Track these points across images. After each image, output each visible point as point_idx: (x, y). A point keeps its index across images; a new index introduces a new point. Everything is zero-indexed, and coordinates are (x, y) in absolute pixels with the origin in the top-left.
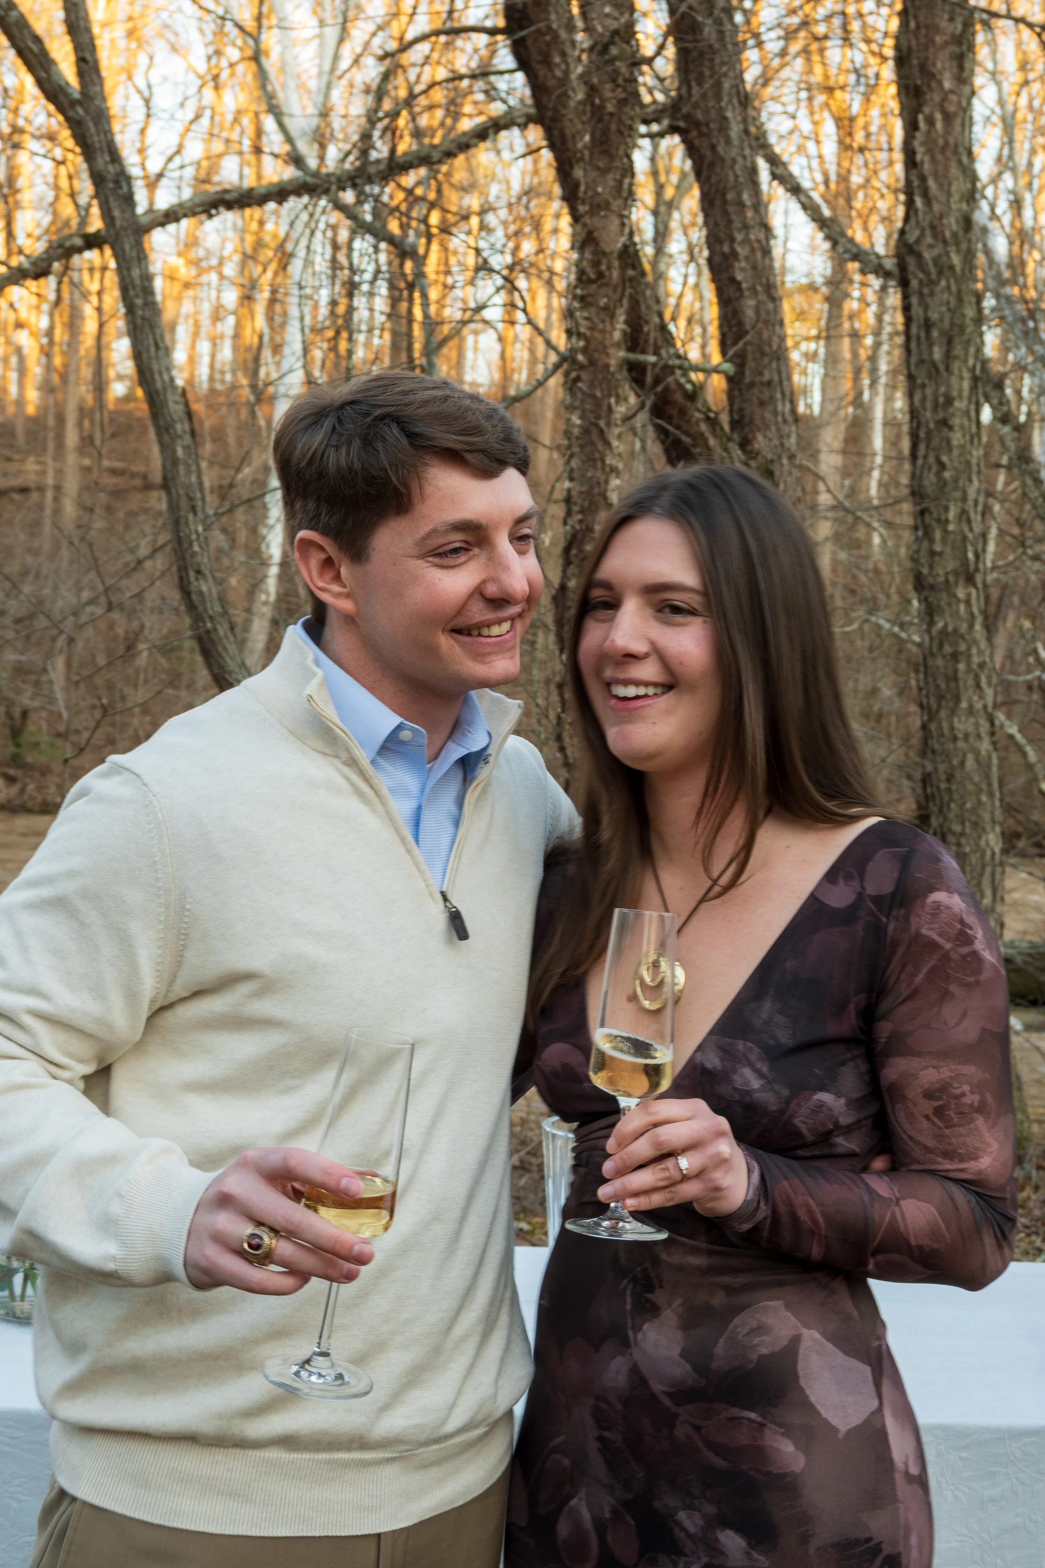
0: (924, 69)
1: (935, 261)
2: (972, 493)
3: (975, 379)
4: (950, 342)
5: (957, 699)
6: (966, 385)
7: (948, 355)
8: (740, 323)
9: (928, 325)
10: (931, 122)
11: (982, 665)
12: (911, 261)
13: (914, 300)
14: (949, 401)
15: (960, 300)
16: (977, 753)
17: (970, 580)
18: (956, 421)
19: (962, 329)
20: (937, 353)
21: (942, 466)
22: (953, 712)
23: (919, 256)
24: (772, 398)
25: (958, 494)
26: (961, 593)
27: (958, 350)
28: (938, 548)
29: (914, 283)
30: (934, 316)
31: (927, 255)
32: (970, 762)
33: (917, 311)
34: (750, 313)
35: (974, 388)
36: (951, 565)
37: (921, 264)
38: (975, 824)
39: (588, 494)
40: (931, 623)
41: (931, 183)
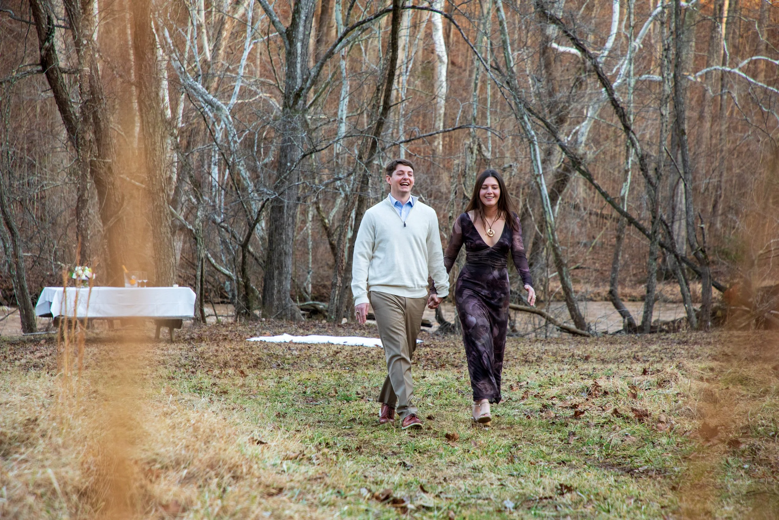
0: (143, 52)
1: (149, 105)
2: (162, 169)
3: (162, 137)
4: (154, 127)
5: (162, 223)
6: (159, 139)
7: (154, 131)
8: (100, 129)
9: (148, 122)
10: (146, 66)
11: (167, 214)
12: (143, 105)
13: (144, 115)
14: (155, 143)
15: (156, 116)
16: (167, 237)
17: (163, 191)
18: (157, 149)
19: (157, 124)
20: (151, 130)
21: (154, 161)
22: (161, 226)
23: (145, 103)
24: (110, 148)
25: (158, 168)
26: (161, 195)
27: (157, 129)
28: (154, 183)
29: (144, 110)
30: (150, 120)
31: (147, 103)
32: (166, 239)
33: (145, 118)
34: (102, 126)
35: (162, 139)
36: (158, 188)
37: (145, 106)
38: (168, 256)
39: (83, 187)
40: (153, 203)
41: (147, 84)
